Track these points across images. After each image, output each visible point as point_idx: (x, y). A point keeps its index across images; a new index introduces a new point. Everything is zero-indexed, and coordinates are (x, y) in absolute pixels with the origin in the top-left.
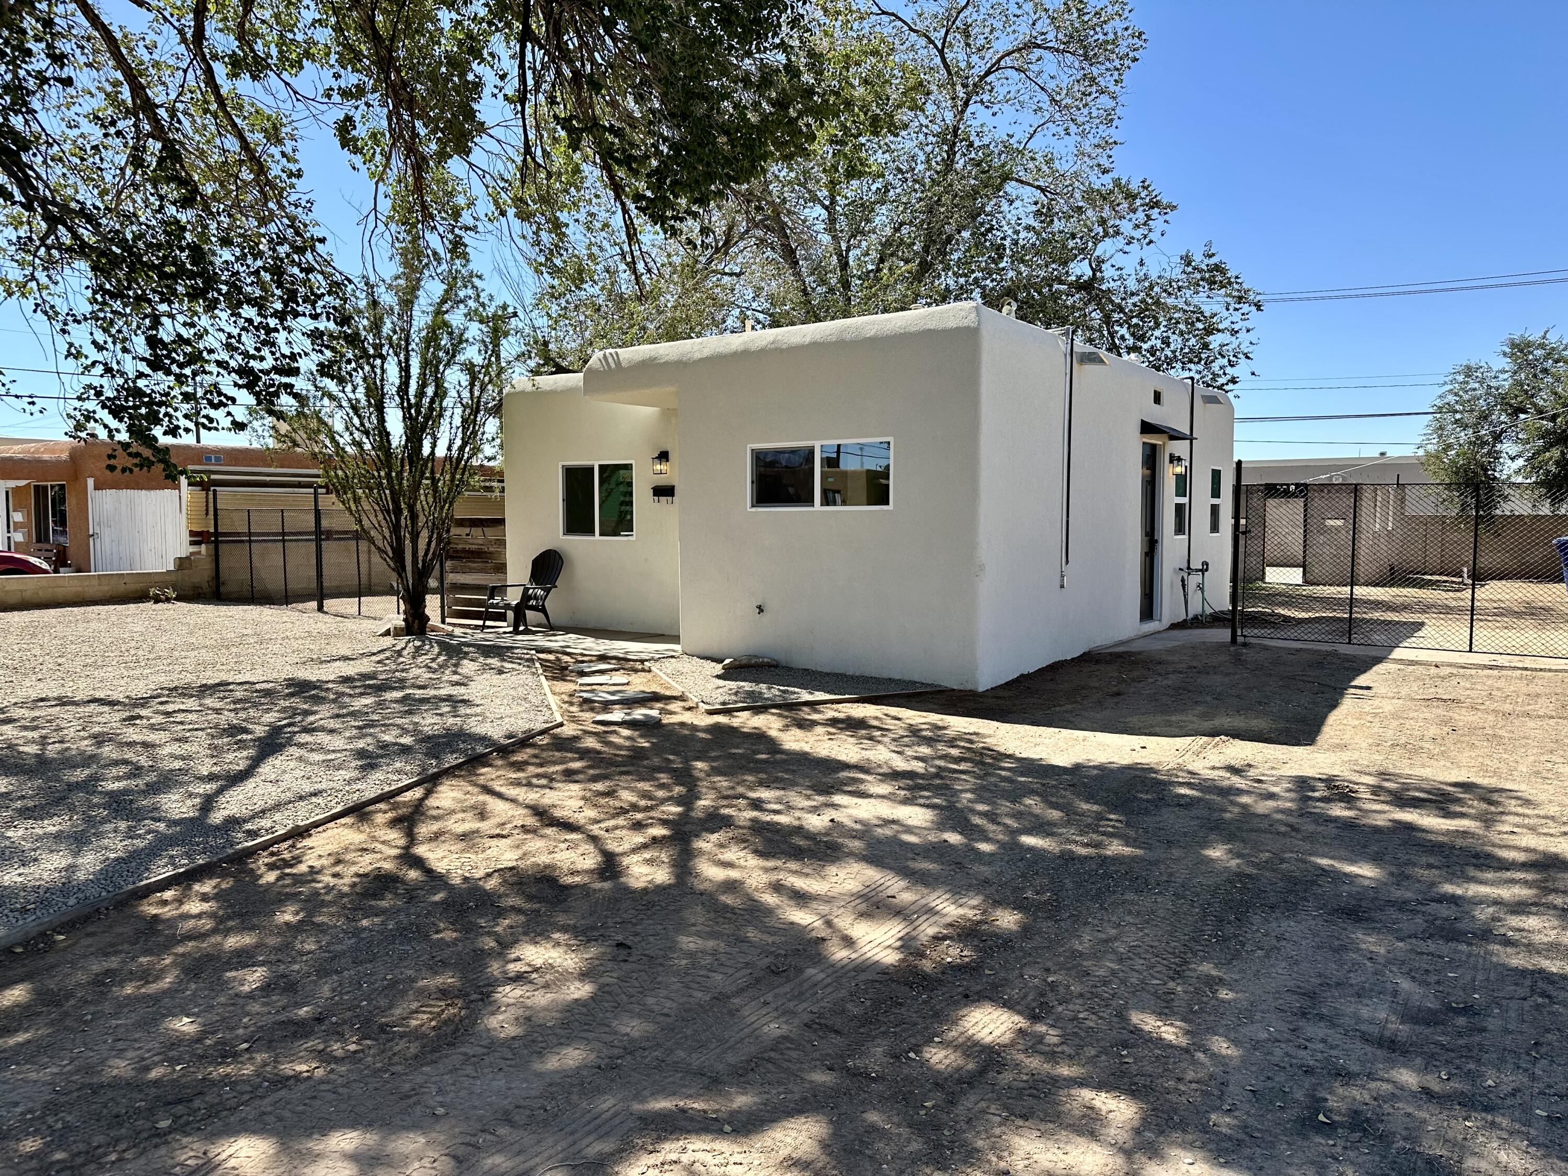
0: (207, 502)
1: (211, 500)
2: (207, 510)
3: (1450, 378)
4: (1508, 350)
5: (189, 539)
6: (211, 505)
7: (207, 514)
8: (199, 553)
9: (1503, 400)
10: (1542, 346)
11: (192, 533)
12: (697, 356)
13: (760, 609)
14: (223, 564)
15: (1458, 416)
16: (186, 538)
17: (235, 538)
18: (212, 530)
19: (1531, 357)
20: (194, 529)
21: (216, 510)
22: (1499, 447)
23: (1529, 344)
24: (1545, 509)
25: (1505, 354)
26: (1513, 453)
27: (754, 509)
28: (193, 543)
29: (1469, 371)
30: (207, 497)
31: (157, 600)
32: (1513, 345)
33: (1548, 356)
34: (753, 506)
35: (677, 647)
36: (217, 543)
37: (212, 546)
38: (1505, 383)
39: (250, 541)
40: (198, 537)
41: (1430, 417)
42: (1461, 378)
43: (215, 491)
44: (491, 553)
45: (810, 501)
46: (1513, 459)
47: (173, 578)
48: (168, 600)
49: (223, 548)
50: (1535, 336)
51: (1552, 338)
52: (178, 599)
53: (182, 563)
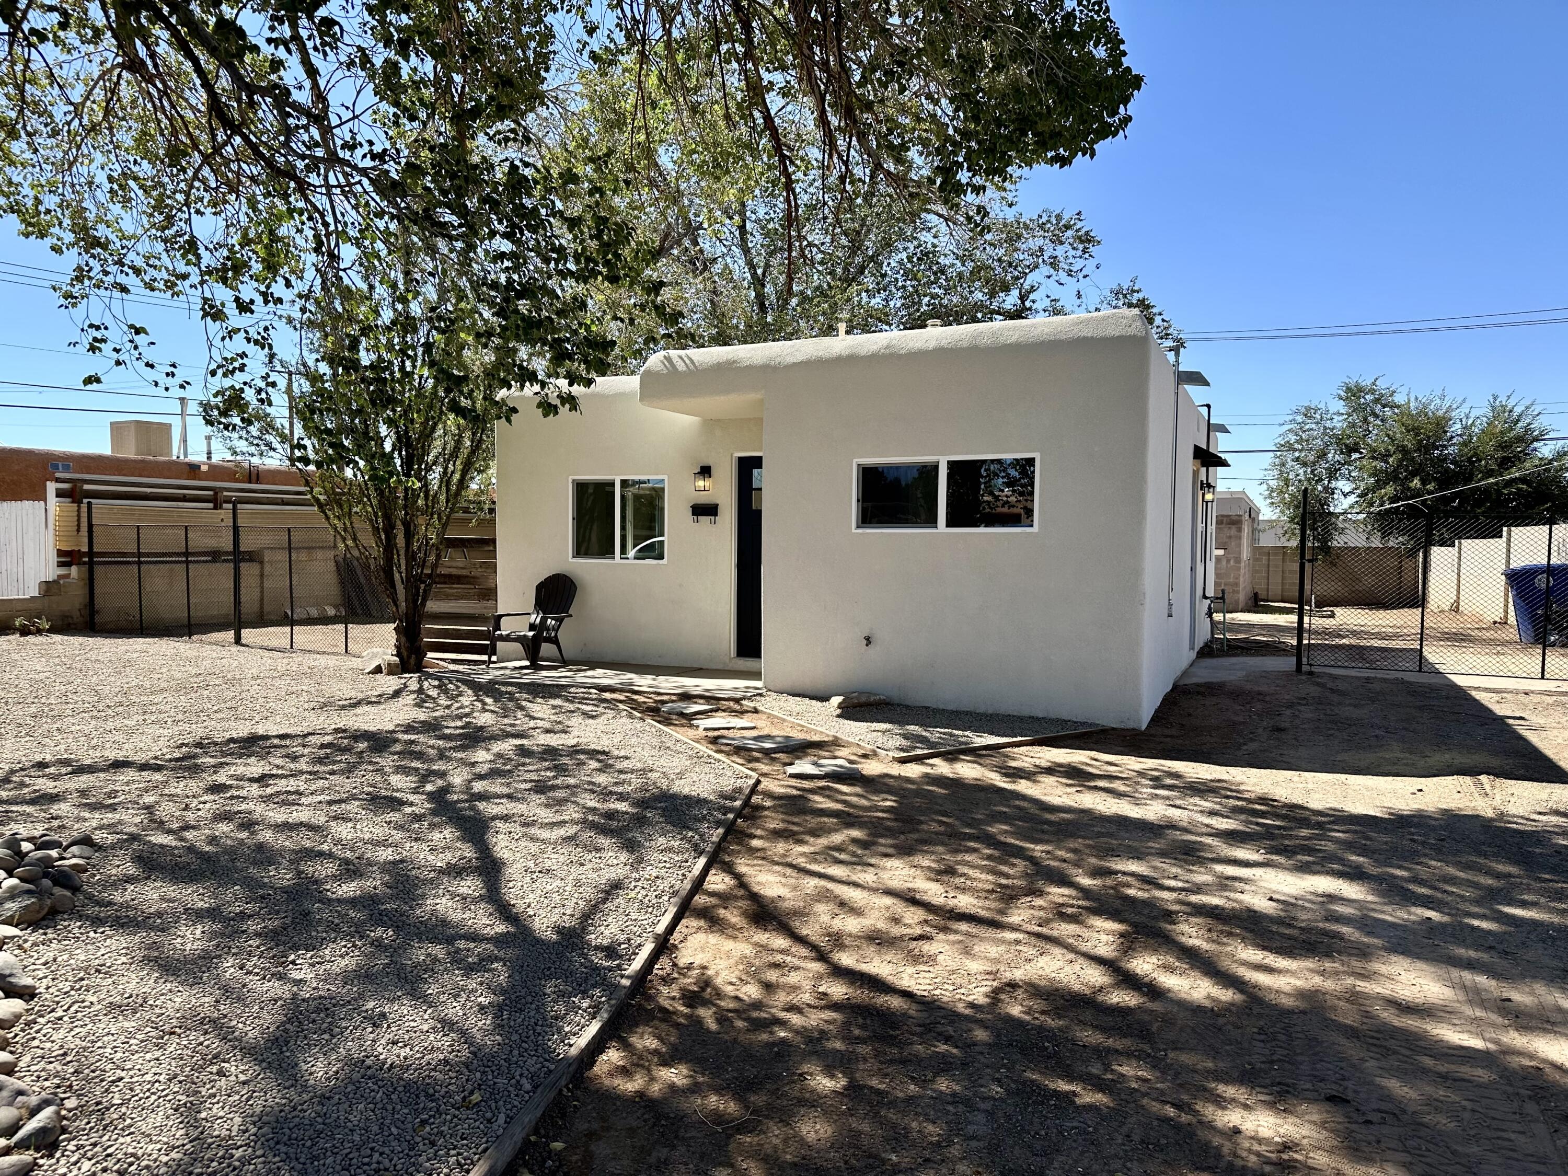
0: (79, 516)
1: (84, 515)
2: (79, 526)
3: (1291, 417)
4: (1343, 394)
5: (56, 559)
6: (84, 520)
7: (78, 531)
8: (68, 576)
9: (1339, 440)
10: (1372, 392)
11: (60, 553)
12: (792, 360)
13: (868, 641)
14: (97, 591)
15: (1297, 454)
16: (53, 558)
17: (119, 559)
18: (85, 549)
19: (1362, 400)
20: (64, 548)
21: (90, 526)
22: (1334, 484)
23: (1361, 390)
24: (1376, 543)
25: (1341, 398)
26: (1347, 489)
27: (860, 531)
28: (61, 564)
29: (1308, 413)
30: (79, 511)
31: (25, 632)
32: (1349, 389)
33: (1377, 401)
34: (858, 527)
35: (759, 684)
36: (91, 564)
37: (85, 568)
38: (1339, 424)
39: (139, 563)
40: (67, 558)
41: (1272, 454)
42: (1299, 418)
43: (89, 504)
44: (474, 577)
45: (932, 521)
46: (1345, 495)
47: (38, 605)
48: (39, 632)
49: (99, 570)
50: (1366, 382)
51: (1382, 384)
52: (53, 630)
53: (49, 588)
